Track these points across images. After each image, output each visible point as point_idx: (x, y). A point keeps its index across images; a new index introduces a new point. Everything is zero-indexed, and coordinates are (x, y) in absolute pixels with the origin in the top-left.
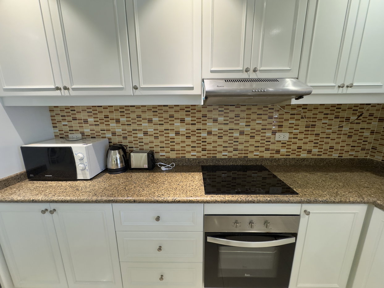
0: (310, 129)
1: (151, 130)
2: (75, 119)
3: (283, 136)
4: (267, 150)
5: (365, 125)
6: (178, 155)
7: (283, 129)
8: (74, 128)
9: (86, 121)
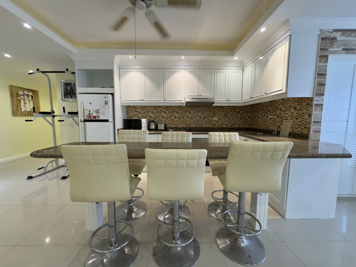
0: (226, 116)
1: (165, 116)
2: (136, 111)
3: (216, 119)
4: (210, 124)
5: (246, 115)
6: (175, 126)
7: (216, 116)
8: (135, 115)
9: (140, 112)
